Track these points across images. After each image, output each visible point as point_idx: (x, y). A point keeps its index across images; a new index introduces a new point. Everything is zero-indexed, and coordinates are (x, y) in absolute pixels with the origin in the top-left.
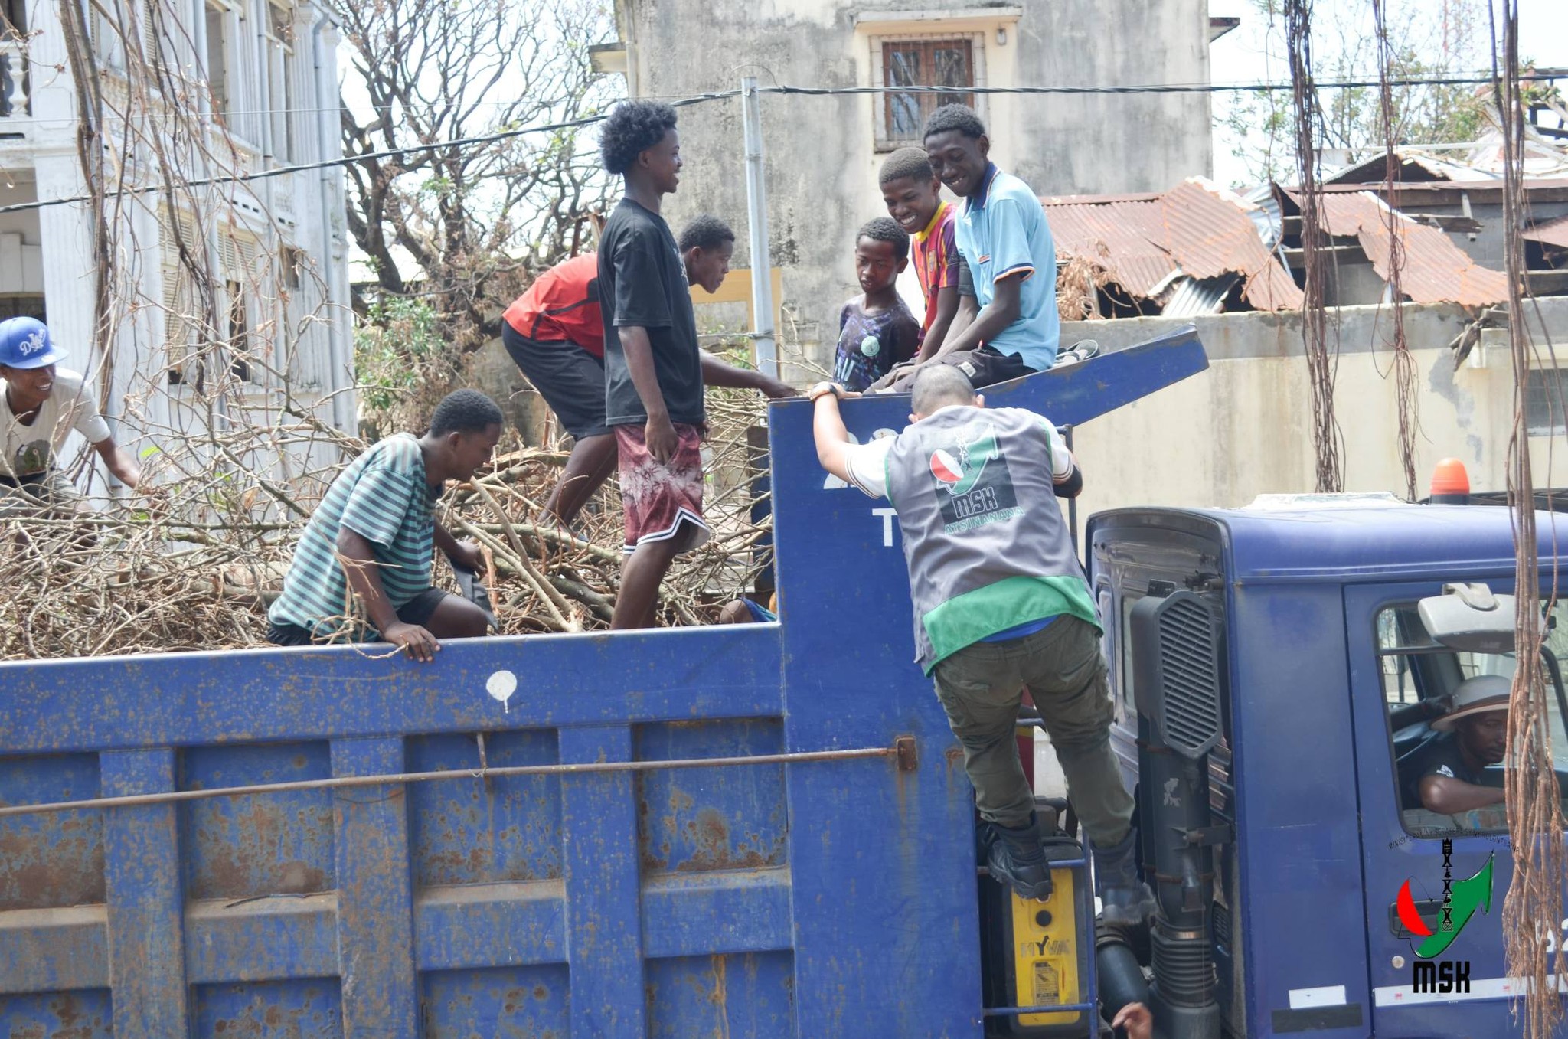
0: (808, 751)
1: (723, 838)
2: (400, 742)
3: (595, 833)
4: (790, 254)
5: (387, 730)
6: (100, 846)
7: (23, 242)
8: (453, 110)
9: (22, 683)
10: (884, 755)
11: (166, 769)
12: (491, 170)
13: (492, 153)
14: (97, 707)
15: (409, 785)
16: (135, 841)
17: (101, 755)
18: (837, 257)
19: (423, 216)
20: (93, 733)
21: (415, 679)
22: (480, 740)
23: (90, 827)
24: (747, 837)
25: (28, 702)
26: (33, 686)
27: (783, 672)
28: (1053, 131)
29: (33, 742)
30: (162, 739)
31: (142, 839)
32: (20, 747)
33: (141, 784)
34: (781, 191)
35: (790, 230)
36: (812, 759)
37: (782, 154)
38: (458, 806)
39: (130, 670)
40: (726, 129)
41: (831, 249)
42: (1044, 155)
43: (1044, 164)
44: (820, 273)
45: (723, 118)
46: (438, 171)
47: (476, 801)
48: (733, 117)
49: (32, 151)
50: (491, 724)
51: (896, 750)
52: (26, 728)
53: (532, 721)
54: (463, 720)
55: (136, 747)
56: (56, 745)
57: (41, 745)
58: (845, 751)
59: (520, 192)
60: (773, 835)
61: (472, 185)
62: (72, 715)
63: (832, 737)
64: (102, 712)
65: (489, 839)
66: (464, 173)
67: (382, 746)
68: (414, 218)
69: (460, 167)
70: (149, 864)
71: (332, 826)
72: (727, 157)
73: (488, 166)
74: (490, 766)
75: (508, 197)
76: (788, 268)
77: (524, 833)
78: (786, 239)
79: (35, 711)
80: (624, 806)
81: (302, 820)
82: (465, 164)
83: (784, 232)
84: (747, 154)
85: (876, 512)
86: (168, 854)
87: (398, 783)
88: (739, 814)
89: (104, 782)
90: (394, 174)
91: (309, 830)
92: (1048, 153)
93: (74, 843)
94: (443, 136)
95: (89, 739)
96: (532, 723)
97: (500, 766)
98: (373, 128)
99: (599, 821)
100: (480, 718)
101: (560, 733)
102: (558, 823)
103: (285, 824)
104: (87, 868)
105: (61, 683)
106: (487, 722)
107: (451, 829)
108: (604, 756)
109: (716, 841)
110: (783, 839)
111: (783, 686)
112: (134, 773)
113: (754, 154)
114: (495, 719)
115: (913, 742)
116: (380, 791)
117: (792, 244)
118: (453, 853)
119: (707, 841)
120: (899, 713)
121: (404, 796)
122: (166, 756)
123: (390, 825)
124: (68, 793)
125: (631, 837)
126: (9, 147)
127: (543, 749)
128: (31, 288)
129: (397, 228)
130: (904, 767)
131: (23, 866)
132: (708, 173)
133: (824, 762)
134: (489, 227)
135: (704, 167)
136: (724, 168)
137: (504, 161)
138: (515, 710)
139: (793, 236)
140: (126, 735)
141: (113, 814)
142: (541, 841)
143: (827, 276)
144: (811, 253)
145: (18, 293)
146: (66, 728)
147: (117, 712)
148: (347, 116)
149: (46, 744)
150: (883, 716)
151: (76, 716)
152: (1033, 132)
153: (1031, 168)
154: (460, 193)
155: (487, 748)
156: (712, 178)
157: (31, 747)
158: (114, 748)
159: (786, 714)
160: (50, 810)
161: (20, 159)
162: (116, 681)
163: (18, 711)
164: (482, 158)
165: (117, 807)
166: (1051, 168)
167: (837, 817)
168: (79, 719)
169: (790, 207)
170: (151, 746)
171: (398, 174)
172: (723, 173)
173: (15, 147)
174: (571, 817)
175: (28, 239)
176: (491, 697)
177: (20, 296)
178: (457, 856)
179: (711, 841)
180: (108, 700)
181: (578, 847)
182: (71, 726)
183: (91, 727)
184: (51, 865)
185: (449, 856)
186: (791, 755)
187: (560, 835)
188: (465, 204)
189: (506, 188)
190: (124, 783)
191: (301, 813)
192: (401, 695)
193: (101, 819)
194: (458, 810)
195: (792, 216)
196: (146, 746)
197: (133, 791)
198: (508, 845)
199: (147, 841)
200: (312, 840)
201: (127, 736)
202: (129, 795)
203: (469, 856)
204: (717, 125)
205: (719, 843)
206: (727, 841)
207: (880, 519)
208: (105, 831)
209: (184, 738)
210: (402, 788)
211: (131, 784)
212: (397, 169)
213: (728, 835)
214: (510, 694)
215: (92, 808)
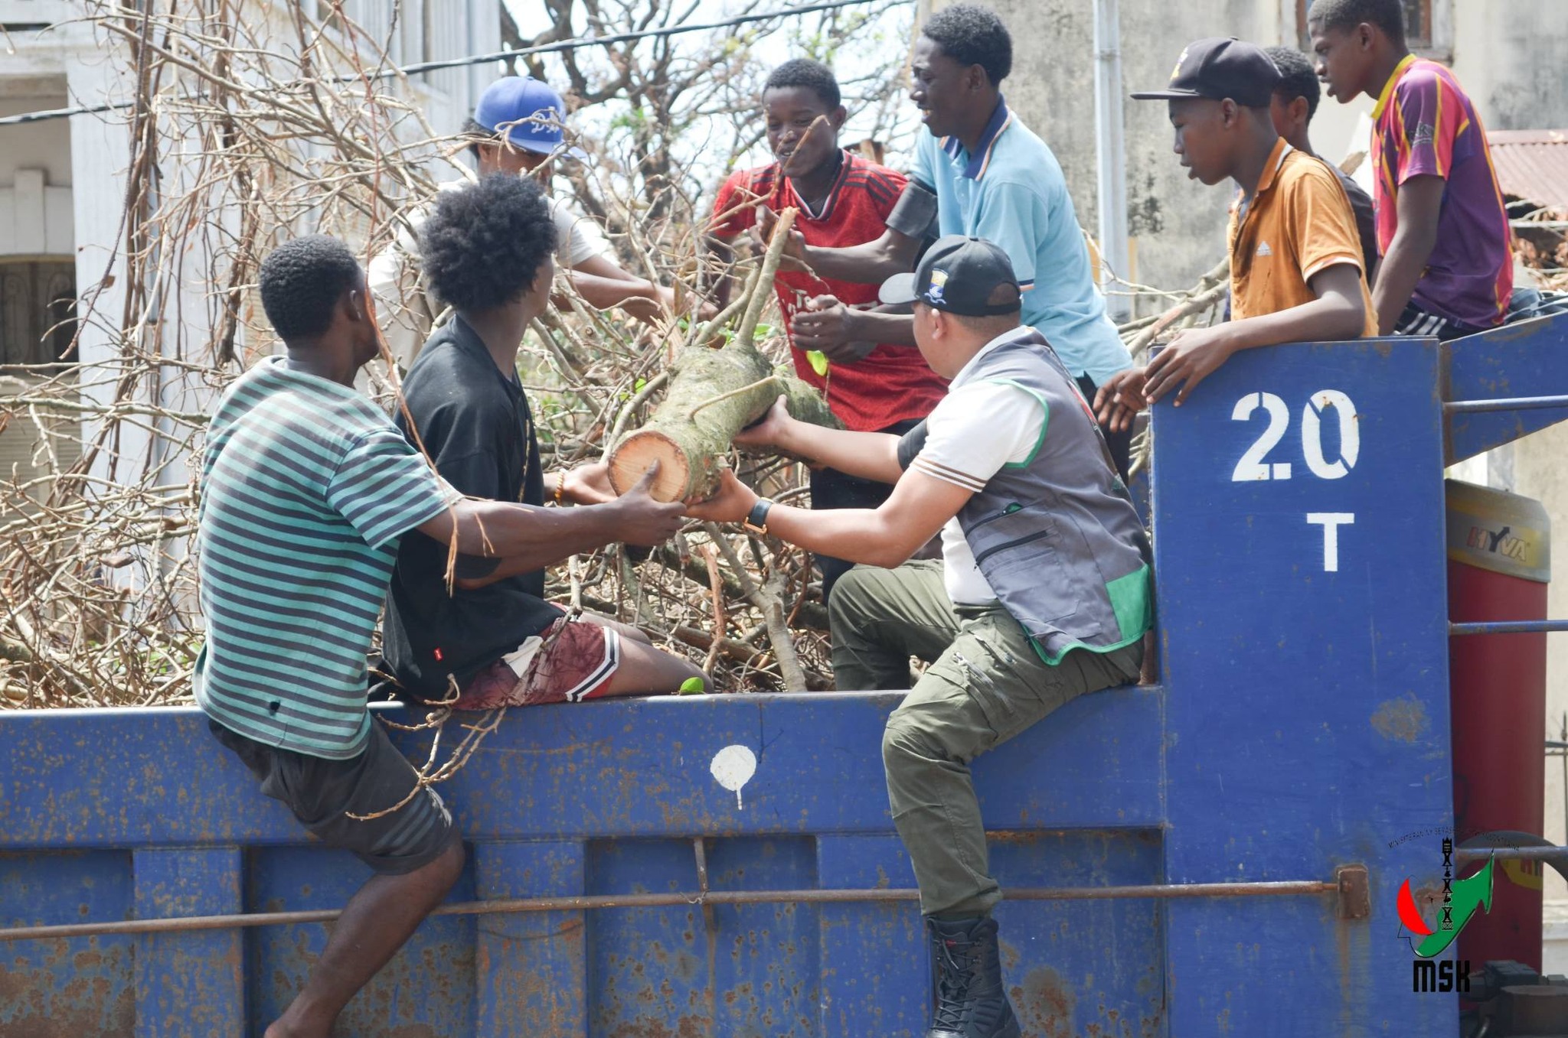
0: (1198, 882)
1: (1065, 1014)
2: (579, 849)
3: (869, 997)
4: (1150, 217)
5: (559, 831)
6: (130, 992)
7: (47, 183)
8: (660, 15)
9: (24, 743)
10: (1318, 891)
11: (230, 878)
12: (712, 105)
13: (714, 79)
14: (132, 782)
15: (589, 913)
16: (180, 984)
17: (136, 854)
18: (1220, 223)
19: (612, 167)
20: (125, 821)
21: (604, 753)
22: (699, 847)
23: (116, 962)
24: (1102, 1014)
25: (32, 771)
26: (39, 747)
27: (1162, 762)
28: (1550, 40)
29: (37, 831)
30: (226, 833)
31: (192, 982)
32: (17, 838)
33: (193, 898)
34: (1139, 126)
35: (1150, 183)
36: (1205, 894)
37: (1141, 71)
38: (663, 950)
39: (182, 728)
40: (1059, 32)
41: (1211, 212)
42: (1536, 75)
43: (1536, 89)
44: (1194, 247)
45: (1055, 17)
46: (636, 103)
47: (690, 943)
48: (1070, 16)
49: (64, 50)
50: (716, 826)
51: (1337, 885)
52: (28, 810)
53: (777, 824)
54: (674, 819)
55: (188, 844)
56: (70, 837)
57: (49, 836)
58: (1257, 884)
59: (752, 136)
60: (1142, 1012)
61: (686, 124)
62: (96, 792)
63: (1236, 863)
64: (140, 790)
65: (708, 1002)
66: (673, 109)
67: (552, 853)
68: (600, 172)
69: (667, 99)
70: (201, 1020)
71: (474, 974)
72: (1059, 75)
73: (708, 98)
74: (712, 888)
75: (736, 143)
76: (1146, 239)
77: (761, 995)
78: (1144, 195)
79: (41, 785)
80: (914, 958)
81: (429, 963)
82: (676, 95)
83: (1142, 186)
84: (1096, 51)
85: (1313, 518)
86: (229, 1007)
87: (573, 910)
88: (1089, 979)
89: (139, 895)
90: (574, 107)
91: (439, 978)
92: (1542, 73)
93: (92, 985)
94: (645, 55)
95: (118, 829)
96: (777, 826)
97: (727, 889)
98: (546, 39)
99: (876, 979)
100: (700, 815)
101: (819, 842)
102: (812, 981)
103: (404, 969)
104: (109, 1023)
105: (80, 743)
106: (710, 823)
107: (651, 986)
108: (884, 879)
109: (1053, 1018)
110: (1157, 1019)
111: (1163, 781)
112: (183, 883)
113: (1107, 50)
114: (722, 818)
115: (1362, 875)
116: (546, 922)
117: (1152, 204)
118: (653, 1021)
119: (1039, 1017)
120: (1342, 829)
121: (582, 931)
122: (232, 858)
123: (559, 973)
124: (85, 910)
125: (923, 1006)
126: (32, 43)
127: (793, 867)
128: (56, 248)
129: (575, 185)
130: (1349, 915)
131: (15, 1018)
132: (1032, 98)
133: (1226, 900)
134: (707, 184)
135: (1025, 90)
136: (1054, 91)
137: (731, 91)
138: (753, 805)
139: (1155, 192)
140: (174, 825)
141: (150, 944)
142: (786, 1009)
143: (1205, 251)
144: (1182, 217)
145: (38, 255)
146: (86, 811)
147: (161, 790)
148: (508, 23)
149: (56, 835)
150: (1317, 834)
151: (102, 795)
152: (1520, 41)
153: (1515, 94)
154: (669, 135)
155: (709, 861)
156: (1038, 106)
157: (33, 838)
158: (155, 844)
159: (1167, 825)
160: (58, 935)
161: (47, 61)
162: (161, 743)
163: (18, 784)
164: (699, 88)
165: (158, 933)
166: (1545, 94)
167: (1241, 987)
168: (106, 799)
169: (1152, 148)
170: (210, 842)
171: (580, 107)
172: (1054, 100)
173: (40, 43)
174: (833, 972)
175: (55, 177)
176: (718, 784)
177: (41, 260)
178: (659, 1027)
179: (1045, 1019)
180: (149, 772)
181: (843, 1018)
182: (93, 808)
183: (122, 812)
184: (56, 1017)
185: (647, 1026)
186: (1172, 886)
187: (817, 999)
188: (675, 151)
189: (732, 131)
190: (168, 897)
191: (428, 953)
192: (583, 778)
193: (132, 951)
194: (663, 956)
195: (1154, 162)
196: (202, 842)
197: (181, 909)
198: (736, 1013)
199: (198, 985)
200: (444, 993)
201: (176, 827)
202: (175, 915)
203: (677, 1026)
204: (1046, 27)
205: (1056, 1022)
206: (1070, 1019)
207: (1319, 529)
208: (138, 968)
209: (258, 833)
210: (580, 919)
211: (178, 900)
212: (577, 100)
213: (1071, 1008)
214: (746, 781)
215: (120, 932)
